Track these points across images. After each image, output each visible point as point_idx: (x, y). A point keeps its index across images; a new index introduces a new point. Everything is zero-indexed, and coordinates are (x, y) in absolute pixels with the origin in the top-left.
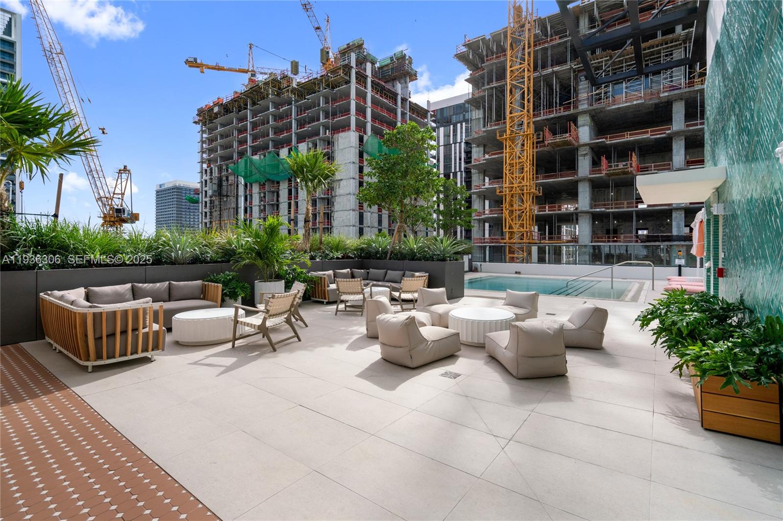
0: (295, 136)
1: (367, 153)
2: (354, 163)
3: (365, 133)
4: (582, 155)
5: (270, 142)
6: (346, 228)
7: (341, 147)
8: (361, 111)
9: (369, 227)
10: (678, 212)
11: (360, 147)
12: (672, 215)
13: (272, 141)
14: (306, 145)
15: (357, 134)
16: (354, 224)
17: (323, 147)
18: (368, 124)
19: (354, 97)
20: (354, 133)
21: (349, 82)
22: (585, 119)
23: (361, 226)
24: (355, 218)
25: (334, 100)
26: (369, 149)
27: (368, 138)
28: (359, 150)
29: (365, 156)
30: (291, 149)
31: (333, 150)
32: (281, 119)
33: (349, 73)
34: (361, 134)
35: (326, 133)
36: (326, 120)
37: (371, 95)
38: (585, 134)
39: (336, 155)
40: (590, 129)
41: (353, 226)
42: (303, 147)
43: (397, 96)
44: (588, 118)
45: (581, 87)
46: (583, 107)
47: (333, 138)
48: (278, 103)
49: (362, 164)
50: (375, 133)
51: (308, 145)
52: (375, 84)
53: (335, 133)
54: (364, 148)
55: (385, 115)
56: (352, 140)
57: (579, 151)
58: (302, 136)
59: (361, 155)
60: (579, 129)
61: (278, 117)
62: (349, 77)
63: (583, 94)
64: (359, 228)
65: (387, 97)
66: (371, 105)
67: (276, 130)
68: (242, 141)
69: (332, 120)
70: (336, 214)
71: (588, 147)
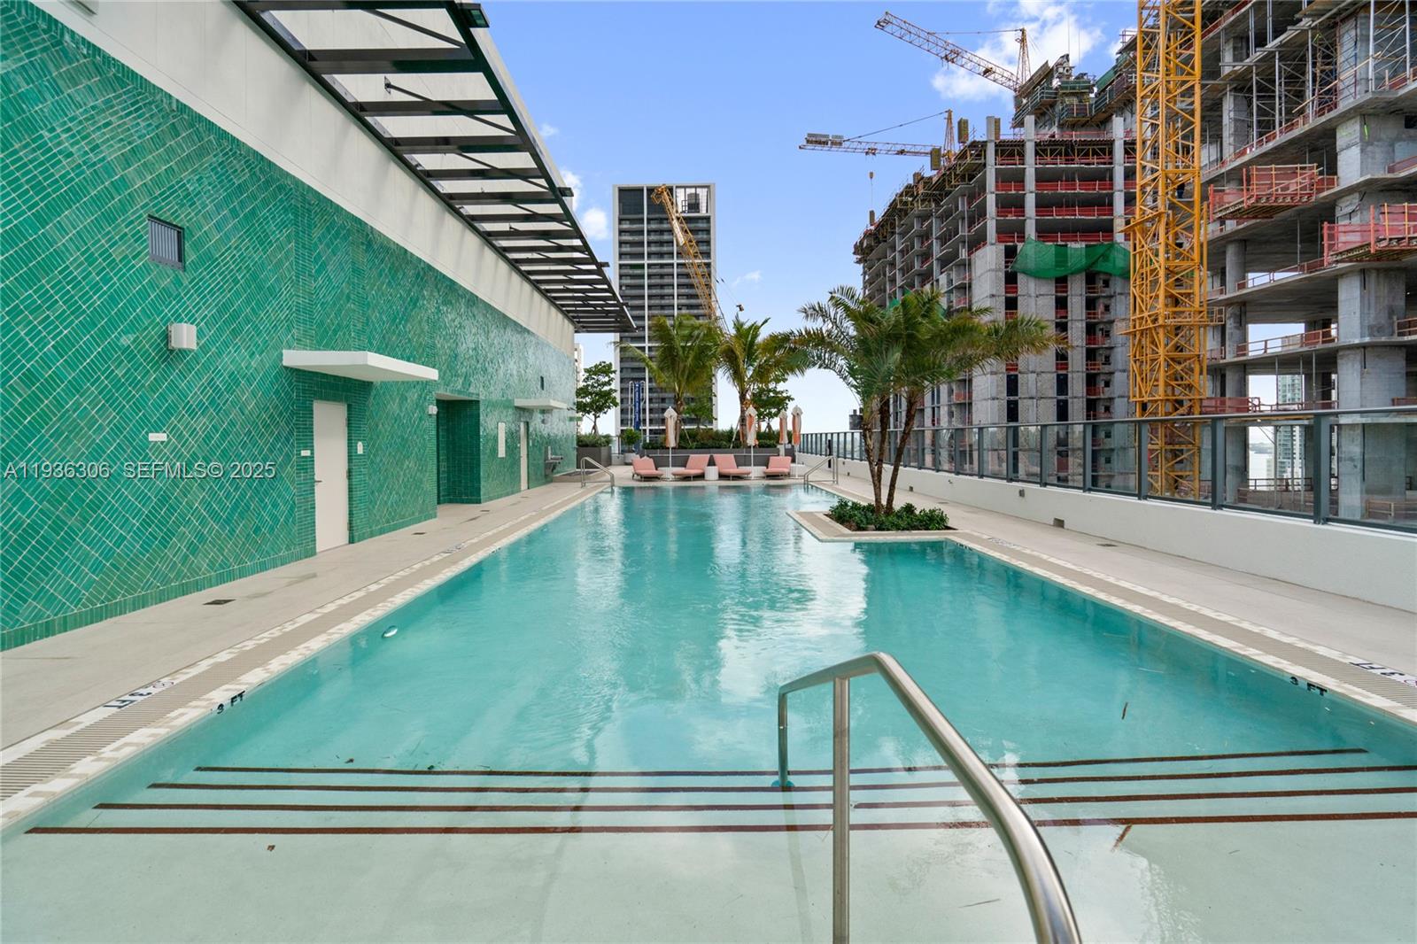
0: (937, 265)
1: (1024, 273)
2: (993, 296)
3: (1022, 238)
4: (1341, 216)
5: (916, 278)
6: (984, 402)
7: (978, 273)
8: (1009, 205)
9: (1032, 398)
11: (1006, 267)
13: (919, 275)
14: (945, 276)
15: (1002, 247)
16: (994, 395)
17: (962, 276)
18: (1028, 221)
19: (993, 189)
20: (994, 247)
21: (985, 165)
22: (1350, 130)
23: (1012, 398)
24: (998, 386)
25: (971, 198)
26: (1031, 265)
27: (1029, 247)
28: (1006, 273)
29: (1021, 278)
30: (932, 284)
31: (970, 279)
32: (927, 239)
33: (985, 151)
34: (1011, 244)
35: (963, 254)
36: (963, 232)
37: (1034, 170)
38: (1352, 167)
39: (973, 287)
40: (1370, 148)
41: (993, 399)
42: (943, 279)
43: (1111, 143)
44: (1357, 127)
45: (1340, 59)
46: (1345, 103)
47: (970, 260)
48: (924, 217)
49: (1014, 295)
50: (1044, 232)
51: (949, 275)
52: (1048, 145)
53: (972, 253)
54: (1017, 266)
55: (1078, 191)
56: (989, 259)
57: (1338, 209)
58: (945, 262)
59: (1011, 279)
60: (1339, 157)
61: (922, 238)
62: (985, 158)
63: (1346, 75)
64: (1008, 401)
65: (1087, 154)
66: (1037, 186)
67: (920, 258)
68: (893, 280)
69: (969, 231)
70: (974, 380)
71: (1357, 195)
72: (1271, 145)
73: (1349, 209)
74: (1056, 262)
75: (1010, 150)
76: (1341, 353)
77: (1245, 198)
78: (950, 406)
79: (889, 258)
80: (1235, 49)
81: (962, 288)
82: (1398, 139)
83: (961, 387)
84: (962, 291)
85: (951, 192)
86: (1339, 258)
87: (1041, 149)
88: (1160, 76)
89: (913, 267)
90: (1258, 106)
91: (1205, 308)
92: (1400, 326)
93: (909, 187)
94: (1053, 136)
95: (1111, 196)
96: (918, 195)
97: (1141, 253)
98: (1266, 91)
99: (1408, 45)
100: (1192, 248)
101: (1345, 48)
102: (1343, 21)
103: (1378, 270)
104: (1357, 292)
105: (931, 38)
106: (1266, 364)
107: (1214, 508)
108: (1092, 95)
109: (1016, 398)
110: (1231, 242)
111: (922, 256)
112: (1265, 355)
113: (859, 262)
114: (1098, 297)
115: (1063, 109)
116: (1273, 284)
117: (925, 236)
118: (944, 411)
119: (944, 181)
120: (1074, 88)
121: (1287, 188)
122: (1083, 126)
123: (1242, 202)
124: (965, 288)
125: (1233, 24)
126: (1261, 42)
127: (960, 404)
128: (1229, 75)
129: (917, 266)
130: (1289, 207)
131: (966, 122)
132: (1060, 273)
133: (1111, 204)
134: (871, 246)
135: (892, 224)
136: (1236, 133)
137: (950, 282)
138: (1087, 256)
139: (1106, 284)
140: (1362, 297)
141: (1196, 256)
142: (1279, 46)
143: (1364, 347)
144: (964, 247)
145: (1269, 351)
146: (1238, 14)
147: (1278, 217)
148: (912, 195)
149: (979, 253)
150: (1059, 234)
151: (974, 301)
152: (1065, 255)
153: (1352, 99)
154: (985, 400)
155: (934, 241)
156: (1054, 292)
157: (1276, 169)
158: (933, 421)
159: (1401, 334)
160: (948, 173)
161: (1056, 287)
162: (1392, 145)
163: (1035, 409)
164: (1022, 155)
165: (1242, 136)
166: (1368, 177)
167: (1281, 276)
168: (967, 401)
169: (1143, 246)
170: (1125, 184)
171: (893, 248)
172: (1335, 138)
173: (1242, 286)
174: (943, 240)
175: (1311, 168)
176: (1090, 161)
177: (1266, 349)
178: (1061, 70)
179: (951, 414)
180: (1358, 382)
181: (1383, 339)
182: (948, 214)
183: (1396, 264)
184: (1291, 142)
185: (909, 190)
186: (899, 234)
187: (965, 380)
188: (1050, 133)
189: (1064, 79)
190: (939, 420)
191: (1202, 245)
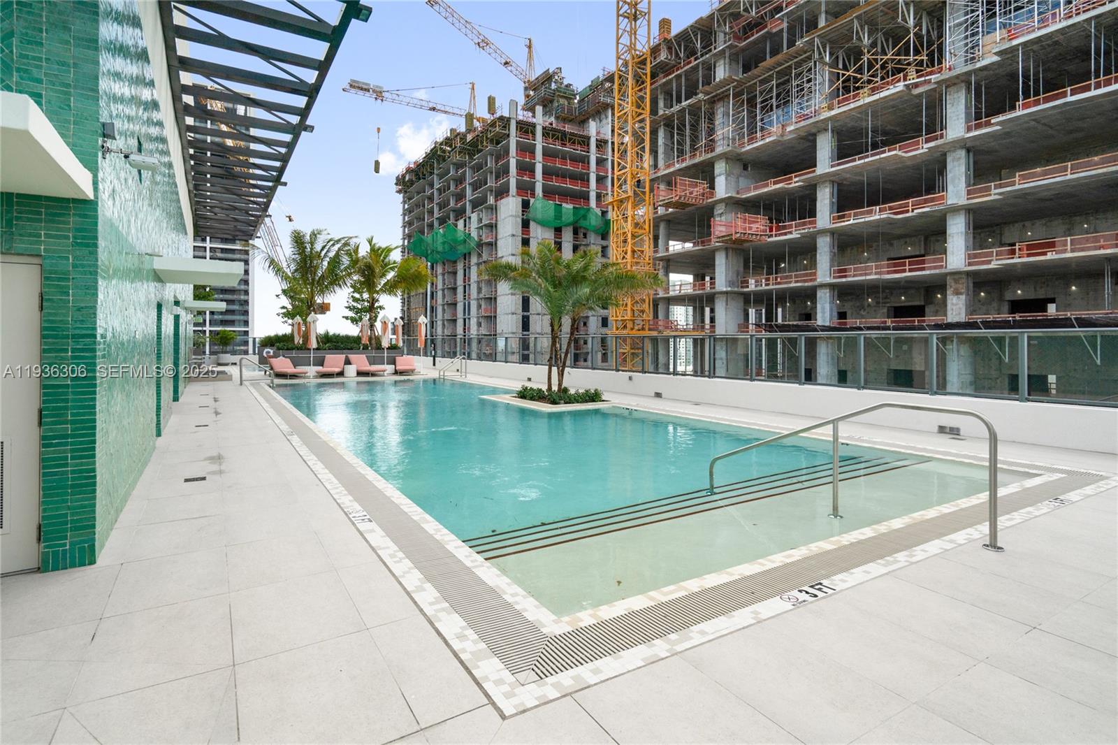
0: (470, 205)
1: (534, 221)
2: (513, 235)
3: (533, 195)
4: (718, 215)
5: (451, 213)
6: (506, 316)
7: (503, 217)
8: (526, 169)
9: (539, 314)
10: (822, 291)
11: (523, 215)
12: (816, 294)
13: (454, 211)
14: (476, 215)
15: (520, 199)
16: (513, 311)
17: (489, 217)
18: (537, 183)
19: (515, 155)
20: (514, 198)
21: (508, 136)
22: (721, 165)
23: (525, 314)
24: (516, 303)
25: (498, 158)
26: (539, 216)
27: (538, 202)
28: (523, 219)
29: (532, 224)
30: (465, 221)
31: (496, 220)
32: (461, 183)
33: (509, 125)
34: (526, 198)
35: (491, 200)
36: (491, 183)
37: (541, 147)
38: (722, 188)
39: (499, 226)
40: (729, 178)
41: (513, 314)
42: (474, 217)
43: (589, 138)
44: (724, 165)
45: (717, 123)
46: (719, 150)
47: (496, 206)
48: (459, 166)
49: (527, 237)
50: (548, 193)
51: (479, 215)
52: (551, 131)
53: (498, 200)
54: (531, 216)
55: (568, 167)
56: (510, 207)
57: (715, 210)
58: (476, 204)
59: (525, 224)
60: (716, 180)
61: (457, 182)
62: (509, 130)
63: (719, 133)
64: (523, 316)
65: (574, 143)
66: (543, 158)
67: (455, 197)
68: (431, 212)
69: (496, 183)
70: (498, 299)
71: (724, 204)
72: (684, 165)
73: (722, 211)
74: (555, 216)
75: (526, 129)
76: (717, 296)
77: (673, 196)
78: (478, 318)
79: (428, 192)
80: (665, 99)
81: (489, 226)
82: (740, 176)
83: (488, 304)
84: (490, 228)
85: (482, 150)
86: (718, 240)
87: (547, 132)
88: (629, 106)
89: (449, 204)
90: (677, 140)
91: (651, 262)
92: (742, 282)
93: (447, 139)
94: (551, 124)
95: (588, 175)
96: (456, 147)
97: (617, 220)
98: (681, 129)
99: (746, 124)
100: (645, 221)
101: (718, 117)
102: (719, 100)
103: (733, 249)
104: (724, 261)
105: (468, 26)
106: (681, 300)
107: (751, 381)
108: (576, 101)
109: (529, 314)
110: (662, 221)
111: (456, 196)
112: (680, 294)
113: (399, 192)
114: (580, 245)
115: (558, 106)
116: (683, 250)
117: (460, 180)
118: (474, 321)
119: (477, 140)
120: (565, 93)
121: (691, 193)
122: (571, 121)
123: (672, 198)
124: (492, 227)
125: (664, 84)
126: (679, 100)
127: (487, 317)
128: (662, 115)
129: (452, 203)
130: (693, 205)
131: (494, 99)
132: (557, 224)
133: (588, 181)
134: (412, 181)
135: (431, 165)
136: (665, 153)
137: (480, 220)
138: (574, 214)
139: (585, 235)
140: (726, 263)
141: (647, 227)
142: (689, 106)
143: (726, 293)
144: (491, 195)
145: (682, 292)
146: (667, 78)
147: (687, 209)
148: (451, 146)
149: (503, 201)
150: (557, 196)
151: (499, 237)
152: (561, 212)
153: (721, 148)
154: (507, 314)
155: (467, 186)
156: (553, 238)
157: (689, 181)
158: (465, 329)
159: (742, 287)
160: (481, 135)
161: (555, 234)
162: (738, 178)
163: (541, 323)
164: (534, 134)
165: (668, 154)
166: (730, 195)
167: (689, 245)
168: (493, 315)
169: (618, 216)
170: (597, 168)
171: (432, 186)
172: (714, 168)
173: (667, 249)
174: (475, 186)
175: (704, 184)
176: (576, 147)
177: (680, 290)
178: (556, 77)
179: (479, 324)
180: (724, 313)
181: (736, 289)
182: (478, 168)
183: (740, 247)
184: (694, 165)
185: (448, 141)
186: (437, 175)
187: (491, 298)
188: (550, 121)
189: (559, 85)
190: (469, 328)
191: (650, 220)
